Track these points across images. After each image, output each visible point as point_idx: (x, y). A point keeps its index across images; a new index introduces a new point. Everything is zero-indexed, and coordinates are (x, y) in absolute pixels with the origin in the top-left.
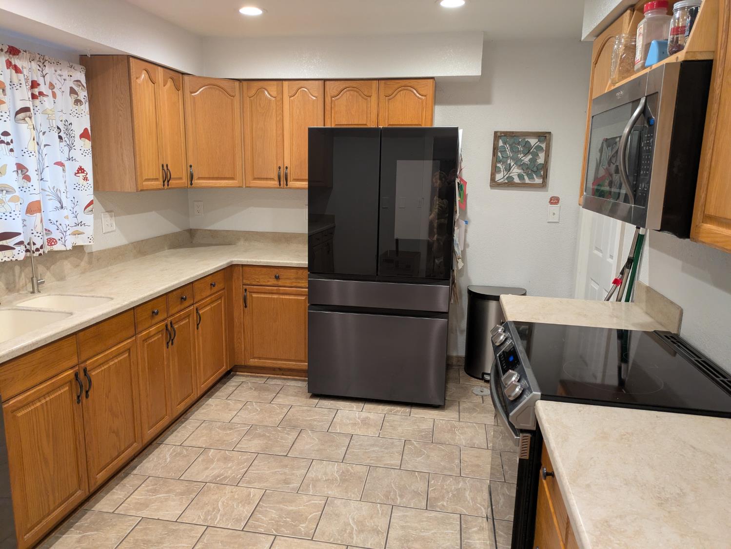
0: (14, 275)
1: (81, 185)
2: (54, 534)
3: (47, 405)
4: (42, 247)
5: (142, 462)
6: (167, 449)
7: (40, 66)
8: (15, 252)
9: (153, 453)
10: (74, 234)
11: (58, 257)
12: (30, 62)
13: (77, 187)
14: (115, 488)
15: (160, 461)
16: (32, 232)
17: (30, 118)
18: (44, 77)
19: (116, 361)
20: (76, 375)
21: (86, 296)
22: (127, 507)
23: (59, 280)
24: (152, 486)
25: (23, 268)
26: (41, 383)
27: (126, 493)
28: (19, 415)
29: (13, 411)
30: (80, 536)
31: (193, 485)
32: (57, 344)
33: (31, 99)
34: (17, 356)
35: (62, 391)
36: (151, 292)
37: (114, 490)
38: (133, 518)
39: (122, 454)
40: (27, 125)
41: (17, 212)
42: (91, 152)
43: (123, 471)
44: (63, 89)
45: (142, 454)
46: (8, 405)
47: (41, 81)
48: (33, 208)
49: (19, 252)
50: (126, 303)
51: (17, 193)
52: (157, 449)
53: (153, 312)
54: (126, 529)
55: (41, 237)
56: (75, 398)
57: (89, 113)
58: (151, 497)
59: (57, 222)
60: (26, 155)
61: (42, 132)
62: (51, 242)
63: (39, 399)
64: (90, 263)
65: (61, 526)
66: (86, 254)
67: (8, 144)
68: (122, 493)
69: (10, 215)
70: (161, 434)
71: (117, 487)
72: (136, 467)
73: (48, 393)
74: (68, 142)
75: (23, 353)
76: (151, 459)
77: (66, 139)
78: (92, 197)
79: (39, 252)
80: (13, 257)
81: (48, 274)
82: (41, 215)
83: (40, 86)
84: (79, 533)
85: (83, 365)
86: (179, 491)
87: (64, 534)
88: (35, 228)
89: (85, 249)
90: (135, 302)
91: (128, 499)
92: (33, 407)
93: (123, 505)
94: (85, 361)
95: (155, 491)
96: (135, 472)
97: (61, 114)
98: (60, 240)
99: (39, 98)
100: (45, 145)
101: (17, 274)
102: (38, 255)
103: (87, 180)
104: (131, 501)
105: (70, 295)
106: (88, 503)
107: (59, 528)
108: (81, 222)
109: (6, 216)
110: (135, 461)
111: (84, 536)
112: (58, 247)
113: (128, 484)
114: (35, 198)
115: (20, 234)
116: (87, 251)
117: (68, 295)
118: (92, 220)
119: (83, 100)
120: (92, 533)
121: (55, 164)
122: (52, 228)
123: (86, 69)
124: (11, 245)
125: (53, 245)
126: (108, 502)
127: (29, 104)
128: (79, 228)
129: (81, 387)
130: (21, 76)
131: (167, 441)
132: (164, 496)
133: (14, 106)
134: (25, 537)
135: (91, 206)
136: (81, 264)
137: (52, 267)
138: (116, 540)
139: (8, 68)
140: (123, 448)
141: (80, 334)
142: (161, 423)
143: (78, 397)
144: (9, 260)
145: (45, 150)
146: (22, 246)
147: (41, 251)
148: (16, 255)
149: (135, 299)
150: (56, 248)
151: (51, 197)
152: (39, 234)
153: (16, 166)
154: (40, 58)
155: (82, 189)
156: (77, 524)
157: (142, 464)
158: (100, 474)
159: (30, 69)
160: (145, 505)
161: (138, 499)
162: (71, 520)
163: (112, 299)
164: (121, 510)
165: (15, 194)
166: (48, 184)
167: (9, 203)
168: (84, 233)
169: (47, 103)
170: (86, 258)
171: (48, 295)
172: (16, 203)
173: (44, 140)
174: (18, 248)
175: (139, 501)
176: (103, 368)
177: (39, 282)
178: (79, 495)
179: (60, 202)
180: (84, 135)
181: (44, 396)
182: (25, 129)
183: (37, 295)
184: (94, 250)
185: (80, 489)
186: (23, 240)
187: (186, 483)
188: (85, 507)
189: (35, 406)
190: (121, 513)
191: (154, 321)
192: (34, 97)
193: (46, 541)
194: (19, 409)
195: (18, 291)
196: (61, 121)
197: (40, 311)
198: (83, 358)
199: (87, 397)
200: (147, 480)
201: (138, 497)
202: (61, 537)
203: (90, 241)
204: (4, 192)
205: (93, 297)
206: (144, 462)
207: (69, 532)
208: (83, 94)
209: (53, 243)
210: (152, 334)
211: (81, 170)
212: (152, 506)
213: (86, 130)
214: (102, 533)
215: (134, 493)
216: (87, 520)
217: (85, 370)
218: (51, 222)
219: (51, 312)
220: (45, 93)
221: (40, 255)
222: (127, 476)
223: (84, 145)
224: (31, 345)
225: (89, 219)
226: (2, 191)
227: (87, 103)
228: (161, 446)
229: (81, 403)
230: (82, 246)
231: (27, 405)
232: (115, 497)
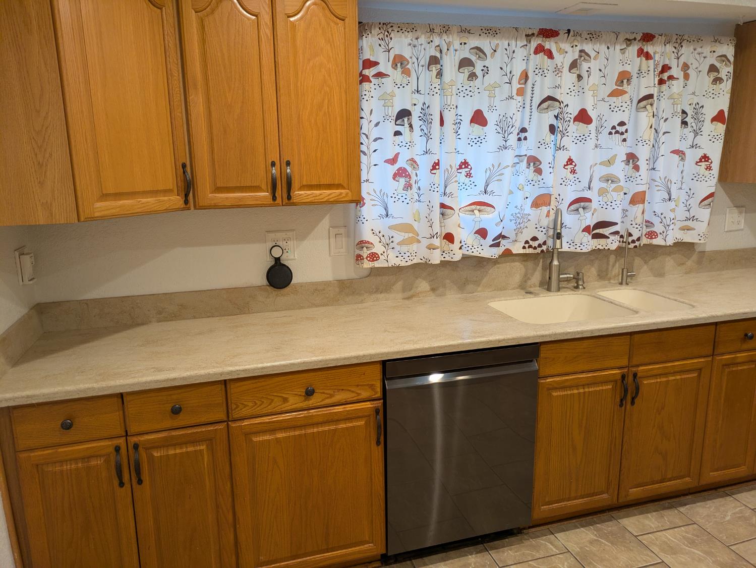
0: (608, 264)
1: (701, 176)
2: (574, 521)
3: (584, 396)
4: (639, 239)
5: (695, 503)
6: (733, 505)
7: (675, 48)
8: (609, 241)
9: (714, 500)
10: (682, 229)
11: (659, 252)
12: (665, 45)
13: (696, 177)
14: (651, 514)
15: (717, 514)
16: (632, 223)
17: (652, 105)
18: (678, 58)
19: (678, 377)
20: (623, 377)
21: (669, 298)
22: (653, 540)
23: (656, 277)
24: (692, 535)
25: (618, 258)
26: (583, 372)
27: (660, 526)
28: (555, 394)
29: (549, 389)
30: (595, 538)
31: (740, 563)
32: (606, 339)
33: (656, 85)
34: (559, 339)
35: (604, 388)
36: (747, 310)
37: (649, 515)
38: (652, 554)
39: (668, 481)
40: (647, 112)
41: (618, 202)
42: (723, 138)
43: (669, 501)
44: (699, 69)
45: (699, 494)
46: (544, 381)
47: (673, 63)
48: (638, 199)
49: (612, 242)
50: (704, 315)
51: (622, 183)
52: (721, 499)
53: (746, 335)
54: (639, 562)
55: (639, 228)
56: (618, 400)
57: (730, 91)
58: (684, 547)
59: (662, 214)
60: (640, 144)
61: (664, 119)
62: (652, 235)
63: (577, 387)
64: (699, 262)
65: (584, 519)
66: (696, 253)
67: (622, 134)
68: (656, 522)
69: (611, 204)
70: (735, 484)
71: (654, 513)
72: (685, 505)
73: (588, 385)
74: (695, 128)
75: (566, 338)
76: (708, 506)
77: (693, 124)
78: (712, 190)
79: (635, 244)
80: (606, 246)
81: (645, 267)
82: (644, 206)
83: (671, 70)
84: (596, 535)
85: (634, 369)
86: (721, 560)
87: (583, 526)
88: (635, 219)
89: (695, 247)
90: (717, 316)
91: (658, 533)
92: (569, 392)
93: (650, 535)
94: (638, 366)
95: (692, 543)
96: (682, 509)
97: (692, 96)
98: (661, 234)
99: (667, 82)
100: (664, 133)
101: (611, 263)
102: (633, 247)
103: (710, 169)
104: (660, 536)
105: (654, 294)
106: (617, 512)
107: (582, 519)
108: (694, 216)
109: (607, 205)
110: (687, 497)
111: (598, 540)
112: (658, 241)
113: (667, 518)
114: (641, 188)
115: (617, 224)
116: (698, 249)
117: (651, 293)
118: (708, 216)
119: (725, 78)
120: (607, 543)
121: (672, 152)
122: (656, 221)
123: (737, 41)
124: (607, 234)
125: (653, 238)
126: (637, 523)
127: (655, 91)
128: (690, 223)
129: (626, 391)
130: (651, 62)
131: (738, 496)
132: (700, 555)
133: (638, 94)
134: (542, 507)
135: (710, 200)
136: (687, 263)
137: (651, 261)
138: (624, 565)
139: (638, 56)
140: (669, 476)
141: (636, 336)
142: (733, 471)
143: (621, 400)
144: (602, 248)
145: (663, 138)
146: (617, 236)
147: (637, 244)
148: (610, 244)
149: (719, 314)
150: (655, 242)
151: (660, 188)
152: (637, 226)
153: (626, 156)
154: (677, 39)
155: (702, 179)
156: (598, 525)
157: (694, 505)
158: (635, 489)
159: (663, 53)
160: (672, 550)
161: (669, 539)
162: (595, 518)
163: (694, 307)
164: (645, 539)
165: (619, 184)
166: (660, 173)
167: (612, 193)
168: (695, 229)
169: (676, 87)
170: (695, 257)
171: (634, 289)
172: (619, 193)
173: (664, 127)
174: (612, 237)
175: (668, 542)
176: (659, 380)
177: (628, 274)
178: (604, 498)
179: (669, 194)
180: (719, 118)
181: (583, 386)
182: (645, 118)
183: (624, 287)
184: (708, 248)
185: (607, 493)
186: (619, 231)
187: (733, 556)
188: (614, 514)
189: (572, 392)
190: (643, 542)
191: (745, 346)
192: (661, 82)
193: (565, 523)
194: (556, 389)
195: (609, 279)
196: (690, 105)
197: (612, 303)
198: (635, 361)
199: (633, 403)
200: (690, 526)
201: (670, 537)
202: (578, 528)
203: (700, 238)
204: (610, 181)
205: (676, 300)
206: (698, 504)
207: (587, 528)
208: (726, 71)
209: (654, 237)
210: (739, 360)
211: (705, 158)
212: (680, 557)
213: (721, 112)
214: (615, 549)
215: (668, 531)
216: (609, 527)
217: (635, 375)
218: (655, 215)
219: (621, 306)
220: (675, 77)
221: (636, 247)
222: (671, 508)
223: (715, 129)
224: (575, 332)
225: (704, 214)
226: (608, 180)
227: (730, 81)
228: (729, 499)
229: (623, 407)
230: (693, 243)
231: (564, 388)
232: (647, 522)
